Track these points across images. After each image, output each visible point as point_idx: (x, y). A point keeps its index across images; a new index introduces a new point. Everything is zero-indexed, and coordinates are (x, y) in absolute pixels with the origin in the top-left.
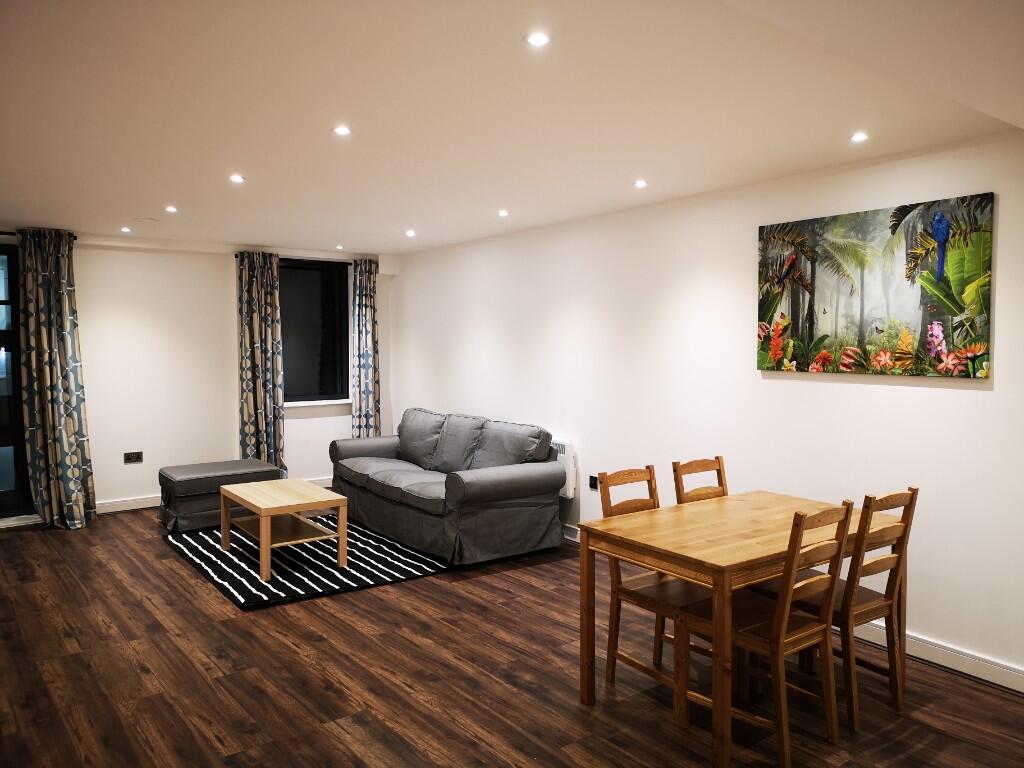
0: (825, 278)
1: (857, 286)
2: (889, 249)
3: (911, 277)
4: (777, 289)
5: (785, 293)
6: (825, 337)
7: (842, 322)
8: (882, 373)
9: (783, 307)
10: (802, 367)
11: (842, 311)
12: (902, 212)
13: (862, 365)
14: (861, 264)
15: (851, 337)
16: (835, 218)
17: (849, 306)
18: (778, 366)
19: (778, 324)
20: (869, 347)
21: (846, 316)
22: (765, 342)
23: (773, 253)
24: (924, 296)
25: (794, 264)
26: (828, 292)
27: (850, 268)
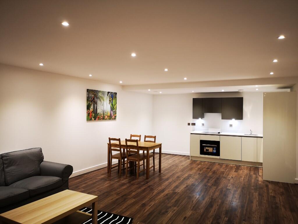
0: (99, 102)
1: (103, 104)
2: (107, 99)
3: (109, 103)
4: (91, 103)
5: (92, 104)
6: (99, 113)
7: (101, 110)
8: (106, 119)
9: (92, 107)
10: (95, 119)
11: (101, 108)
12: (108, 93)
13: (104, 119)
14: (104, 100)
15: (102, 113)
16: (100, 91)
17: (102, 108)
18: (91, 120)
19: (91, 110)
20: (105, 115)
21: (102, 109)
22: (89, 114)
23: (90, 95)
24: (111, 107)
25: (94, 99)
26: (99, 105)
27: (102, 101)
